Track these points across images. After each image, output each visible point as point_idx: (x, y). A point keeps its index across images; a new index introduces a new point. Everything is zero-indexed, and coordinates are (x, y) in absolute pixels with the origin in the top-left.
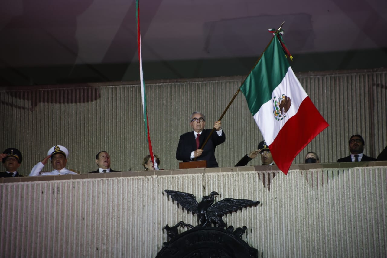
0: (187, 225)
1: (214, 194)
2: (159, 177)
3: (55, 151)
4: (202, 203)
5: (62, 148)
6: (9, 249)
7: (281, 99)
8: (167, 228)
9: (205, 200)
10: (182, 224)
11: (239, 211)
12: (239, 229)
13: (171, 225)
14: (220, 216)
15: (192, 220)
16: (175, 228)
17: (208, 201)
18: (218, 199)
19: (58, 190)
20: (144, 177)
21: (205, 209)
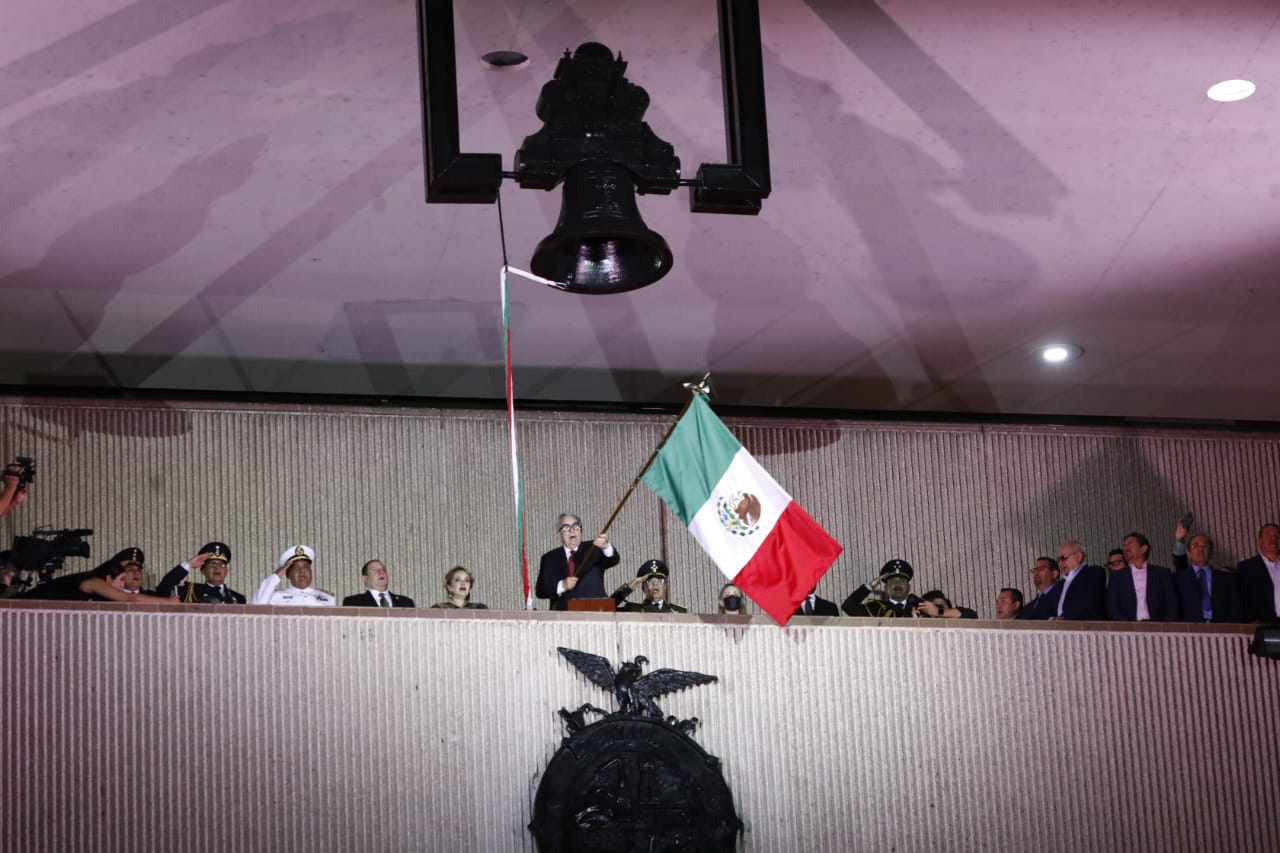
0: (598, 711)
1: (641, 659)
2: (541, 623)
3: (296, 556)
4: (622, 672)
5: (309, 552)
6: (297, 730)
7: (736, 499)
8: (563, 713)
9: (626, 669)
10: (587, 707)
11: (679, 691)
12: (685, 722)
13: (570, 710)
14: (651, 697)
15: (604, 701)
16: (578, 714)
17: (631, 671)
18: (646, 670)
19: (372, 635)
20: (514, 622)
21: (629, 685)
